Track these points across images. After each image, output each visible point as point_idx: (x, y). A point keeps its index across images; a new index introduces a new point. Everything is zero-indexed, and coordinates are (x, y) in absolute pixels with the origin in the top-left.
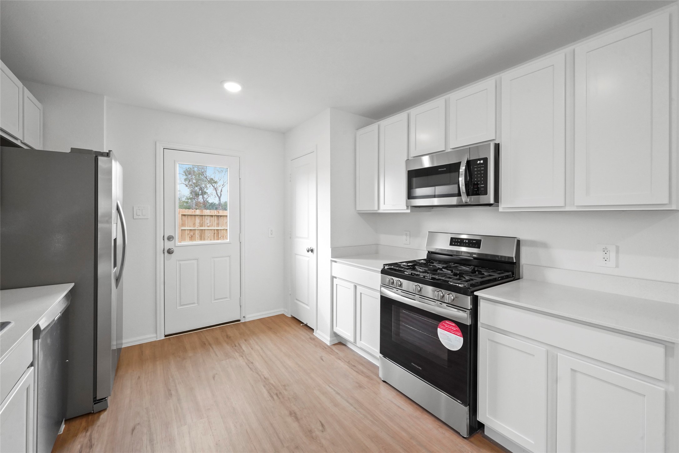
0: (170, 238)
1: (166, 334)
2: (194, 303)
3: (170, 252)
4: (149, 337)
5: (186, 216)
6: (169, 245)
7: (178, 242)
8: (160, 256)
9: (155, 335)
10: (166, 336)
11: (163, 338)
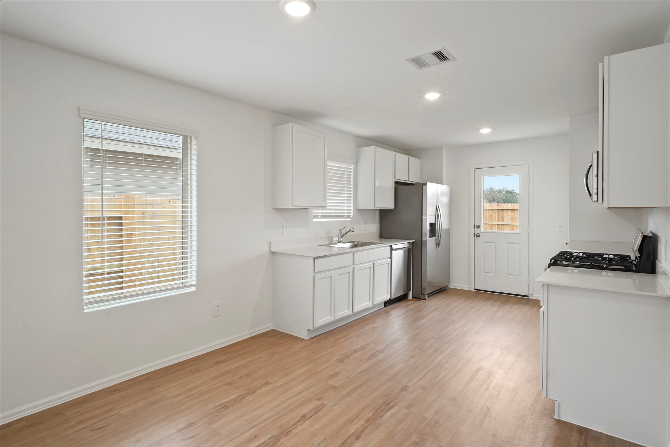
0: (478, 227)
1: (476, 288)
2: (493, 273)
3: (478, 236)
4: (466, 287)
5: (491, 210)
6: (477, 231)
7: (483, 229)
8: (473, 238)
9: (469, 287)
10: (475, 289)
11: (474, 290)
